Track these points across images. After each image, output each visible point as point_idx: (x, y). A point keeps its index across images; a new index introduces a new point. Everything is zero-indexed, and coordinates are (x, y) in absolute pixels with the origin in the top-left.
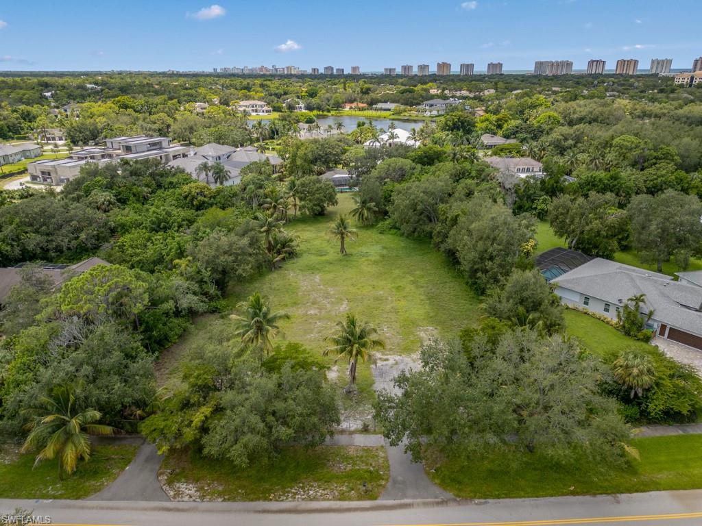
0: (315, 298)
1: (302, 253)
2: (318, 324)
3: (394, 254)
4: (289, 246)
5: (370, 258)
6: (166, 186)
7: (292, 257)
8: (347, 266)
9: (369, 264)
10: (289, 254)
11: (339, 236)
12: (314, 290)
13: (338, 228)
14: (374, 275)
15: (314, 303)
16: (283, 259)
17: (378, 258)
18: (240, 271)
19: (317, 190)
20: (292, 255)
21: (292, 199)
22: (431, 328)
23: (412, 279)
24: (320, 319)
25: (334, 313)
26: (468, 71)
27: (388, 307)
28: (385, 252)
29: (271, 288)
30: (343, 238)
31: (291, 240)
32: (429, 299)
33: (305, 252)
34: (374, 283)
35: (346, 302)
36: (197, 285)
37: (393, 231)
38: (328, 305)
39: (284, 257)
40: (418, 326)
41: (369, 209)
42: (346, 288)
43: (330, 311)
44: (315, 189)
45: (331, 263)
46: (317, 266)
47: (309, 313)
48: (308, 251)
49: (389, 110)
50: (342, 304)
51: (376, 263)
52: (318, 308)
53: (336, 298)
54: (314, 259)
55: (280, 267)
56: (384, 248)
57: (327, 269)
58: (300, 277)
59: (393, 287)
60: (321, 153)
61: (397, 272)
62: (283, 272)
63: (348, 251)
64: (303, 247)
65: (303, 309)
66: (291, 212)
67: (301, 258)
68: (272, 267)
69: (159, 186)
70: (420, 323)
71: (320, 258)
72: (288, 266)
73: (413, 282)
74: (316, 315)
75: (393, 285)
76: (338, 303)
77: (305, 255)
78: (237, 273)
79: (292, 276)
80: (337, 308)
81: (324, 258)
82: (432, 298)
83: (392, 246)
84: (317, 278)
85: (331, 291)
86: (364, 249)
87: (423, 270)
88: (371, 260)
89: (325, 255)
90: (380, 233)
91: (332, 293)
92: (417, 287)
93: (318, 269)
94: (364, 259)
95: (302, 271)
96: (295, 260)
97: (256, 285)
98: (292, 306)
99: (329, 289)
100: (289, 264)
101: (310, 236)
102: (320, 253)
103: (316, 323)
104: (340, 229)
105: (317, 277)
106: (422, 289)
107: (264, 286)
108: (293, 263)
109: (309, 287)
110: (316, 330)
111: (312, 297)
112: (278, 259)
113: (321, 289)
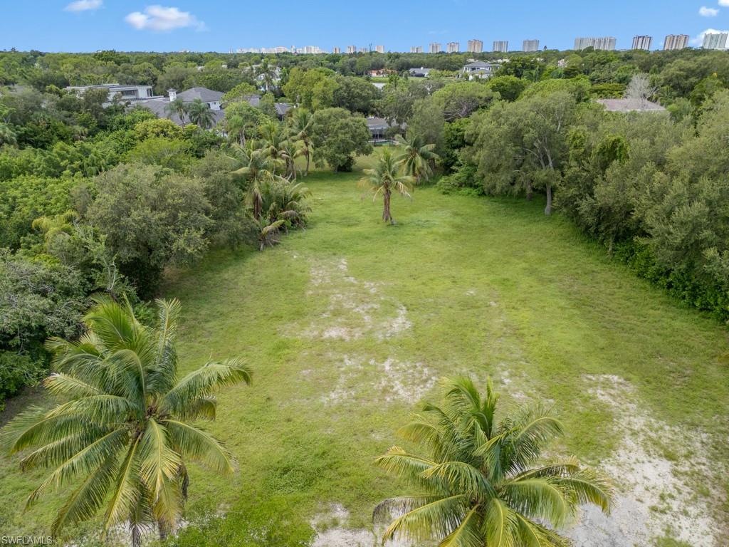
0: (338, 303)
1: (315, 222)
2: (348, 363)
3: (477, 224)
4: (292, 207)
5: (435, 229)
6: (115, 127)
7: (299, 228)
8: (396, 243)
9: (435, 240)
10: (293, 222)
11: (382, 189)
12: (335, 287)
13: (381, 176)
14: (449, 257)
15: (336, 313)
16: (282, 229)
17: (448, 229)
18: (181, 243)
19: (341, 128)
20: (297, 223)
21: (301, 142)
22: (616, 378)
23: (524, 265)
24: (350, 351)
25: (381, 337)
26: (501, 48)
27: (497, 322)
28: (458, 220)
29: (252, 281)
30: (388, 193)
31: (296, 198)
32: (577, 306)
33: (321, 220)
34: (454, 273)
35: (403, 311)
36: (77, 273)
37: (465, 190)
38: (367, 318)
39: (283, 225)
40: (580, 371)
41: (424, 156)
42: (399, 282)
43: (371, 332)
44: (338, 126)
45: (367, 238)
46: (342, 243)
47: (326, 335)
48: (327, 220)
49: (423, 76)
50: (396, 317)
51: (446, 237)
52: (347, 325)
53: (382, 303)
54: (335, 231)
55: (275, 244)
56: (456, 214)
57: (360, 247)
58: (311, 261)
59: (492, 281)
60: (346, 94)
61: (490, 253)
62: (279, 251)
63: (396, 218)
64: (317, 212)
65: (313, 325)
66: (301, 163)
67: (314, 230)
68: (260, 241)
69: (103, 127)
70: (583, 364)
71: (346, 229)
72: (290, 242)
73: (531, 272)
74: (342, 340)
75: (492, 277)
76: (387, 313)
77: (320, 225)
78: (174, 247)
79: (297, 260)
80: (385, 324)
81: (353, 230)
82: (582, 303)
83: (468, 211)
84: (343, 264)
85: (371, 287)
86: (422, 216)
87: (539, 249)
88: (437, 234)
89: (356, 225)
90: (444, 193)
91: (372, 291)
92: (542, 281)
93: (343, 248)
94: (424, 232)
95: (315, 250)
96: (304, 232)
97: (226, 276)
98: (292, 320)
99: (367, 285)
100: (292, 239)
101: (330, 197)
102: (347, 221)
103: (342, 361)
104: (384, 175)
105: (343, 261)
106: (552, 286)
107: (241, 278)
108: (300, 237)
109: (328, 281)
110: (342, 380)
111: (333, 299)
112: (269, 228)
113: (353, 285)
